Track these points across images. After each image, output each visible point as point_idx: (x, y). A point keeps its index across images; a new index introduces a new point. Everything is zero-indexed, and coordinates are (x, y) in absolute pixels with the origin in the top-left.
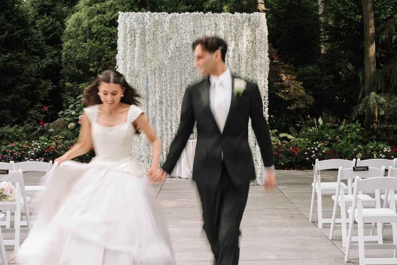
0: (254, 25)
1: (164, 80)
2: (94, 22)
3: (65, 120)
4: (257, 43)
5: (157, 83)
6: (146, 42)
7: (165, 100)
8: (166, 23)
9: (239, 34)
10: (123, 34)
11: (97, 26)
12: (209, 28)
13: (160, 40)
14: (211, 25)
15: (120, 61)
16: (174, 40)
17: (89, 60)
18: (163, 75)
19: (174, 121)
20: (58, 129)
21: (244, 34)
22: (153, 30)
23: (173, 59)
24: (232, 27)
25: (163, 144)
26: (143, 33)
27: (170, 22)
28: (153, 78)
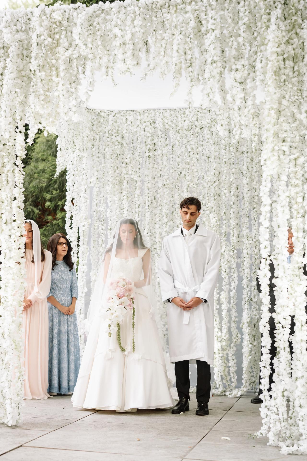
26: (25, 53)
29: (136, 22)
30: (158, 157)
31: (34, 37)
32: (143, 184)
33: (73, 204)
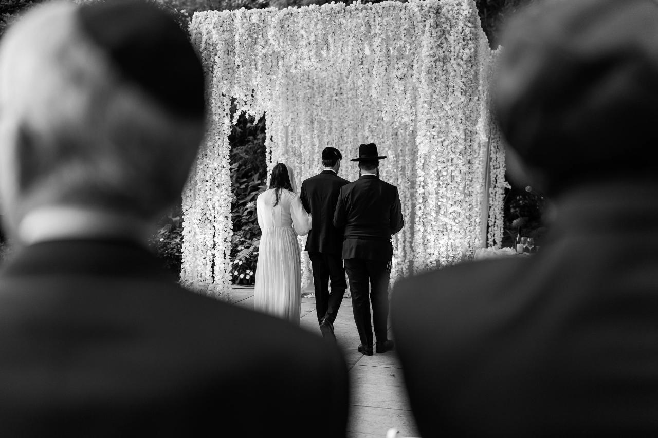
0: (448, 21)
29: (318, 27)
30: (344, 100)
31: (237, 38)
32: (331, 124)
33: (272, 141)
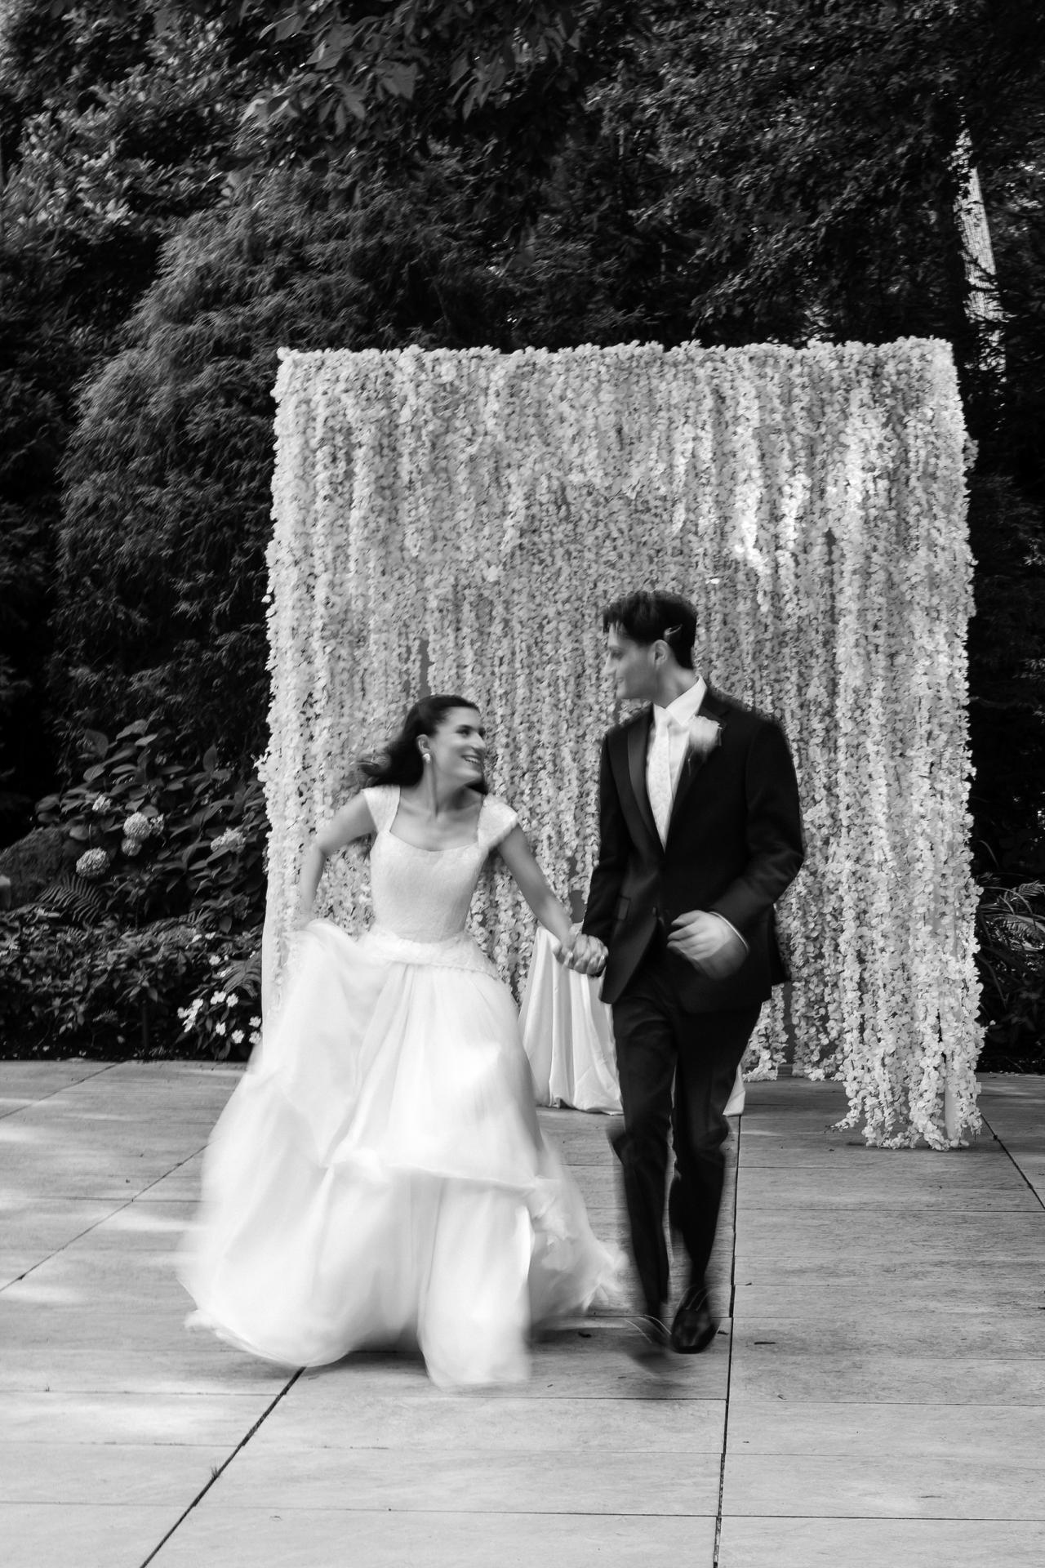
0: (900, 396)
1: (500, 653)
2: (198, 395)
3: (65, 837)
4: (913, 482)
5: (469, 669)
6: (399, 483)
7: (507, 746)
8: (492, 397)
9: (829, 438)
10: (296, 450)
11: (212, 409)
12: (690, 413)
13: (462, 475)
14: (699, 402)
15: (284, 573)
16: (526, 472)
17: (174, 566)
18: (497, 629)
19: (546, 843)
20: (34, 878)
21: (850, 440)
22: (430, 427)
23: (543, 556)
24: (796, 407)
25: (497, 949)
26: (385, 442)
27: (507, 391)
28: (451, 645)
